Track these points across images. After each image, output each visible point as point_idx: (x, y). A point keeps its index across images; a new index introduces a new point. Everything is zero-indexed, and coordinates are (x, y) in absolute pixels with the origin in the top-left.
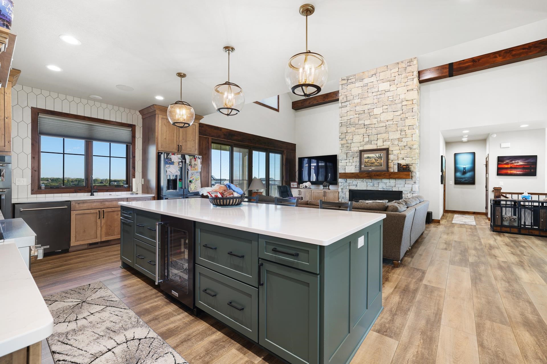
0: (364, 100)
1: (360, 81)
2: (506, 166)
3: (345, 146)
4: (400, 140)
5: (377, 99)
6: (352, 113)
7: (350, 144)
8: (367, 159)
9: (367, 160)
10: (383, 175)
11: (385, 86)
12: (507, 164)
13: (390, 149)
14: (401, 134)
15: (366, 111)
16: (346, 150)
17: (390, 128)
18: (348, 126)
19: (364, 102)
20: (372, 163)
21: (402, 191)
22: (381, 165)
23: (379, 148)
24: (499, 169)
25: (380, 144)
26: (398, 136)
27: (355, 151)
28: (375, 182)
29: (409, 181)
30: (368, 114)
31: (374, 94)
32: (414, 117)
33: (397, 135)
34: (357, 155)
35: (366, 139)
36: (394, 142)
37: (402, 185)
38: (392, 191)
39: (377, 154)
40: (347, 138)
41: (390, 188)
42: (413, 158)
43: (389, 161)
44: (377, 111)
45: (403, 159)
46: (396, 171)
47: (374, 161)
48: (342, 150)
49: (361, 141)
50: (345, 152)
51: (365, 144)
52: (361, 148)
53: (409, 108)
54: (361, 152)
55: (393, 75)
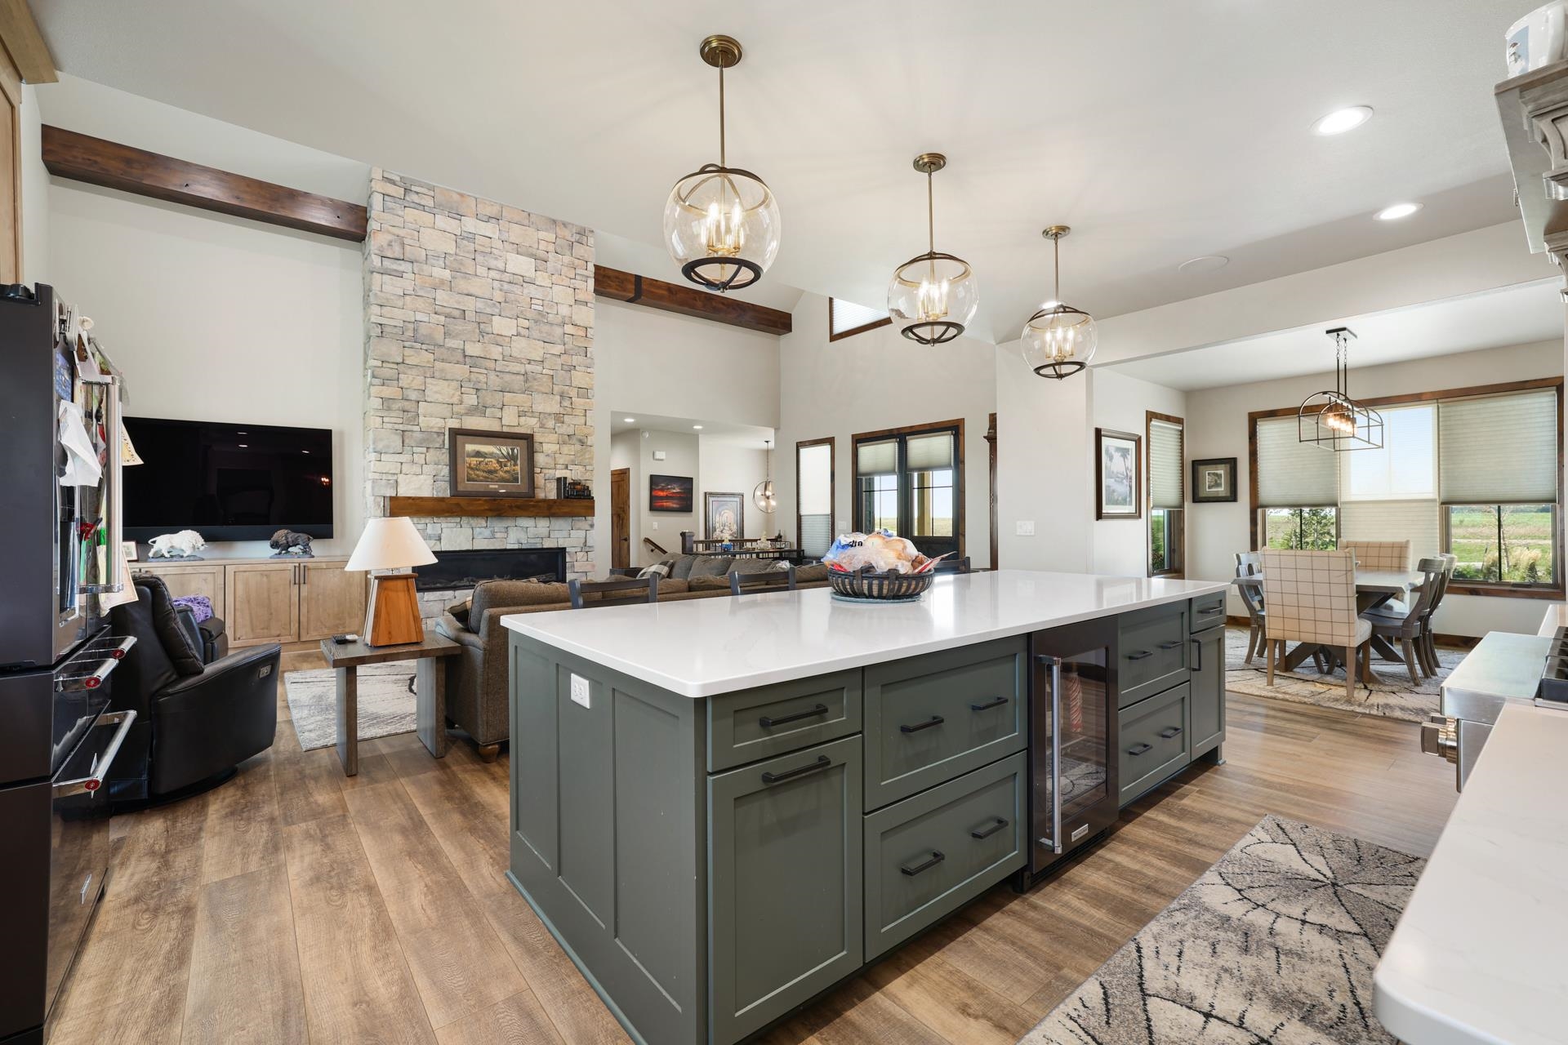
0: (462, 278)
1: (450, 215)
2: (661, 494)
3: (396, 406)
4: (559, 418)
5: (501, 290)
6: (420, 303)
7: (415, 405)
8: (473, 457)
9: (474, 461)
10: (533, 506)
11: (521, 265)
12: (662, 490)
13: (537, 438)
14: (561, 403)
15: (470, 315)
16: (400, 421)
17: (535, 383)
18: (406, 344)
19: (462, 285)
20: (490, 472)
21: (565, 548)
22: (516, 480)
23: (505, 430)
24: (652, 498)
25: (510, 421)
26: (556, 409)
27: (432, 428)
28: (498, 525)
29: (582, 523)
30: (476, 325)
31: (493, 274)
32: (589, 370)
33: (552, 406)
34: (441, 442)
35: (471, 400)
36: (545, 420)
37: (565, 533)
38: (543, 549)
39: (505, 448)
40: (405, 380)
41: (538, 540)
42: (588, 468)
43: (535, 469)
44: (502, 325)
45: (567, 468)
46: (553, 495)
47: (497, 466)
48: (386, 419)
49: (455, 400)
50: (396, 426)
51: (467, 411)
52: (454, 424)
53: (580, 345)
54: (455, 433)
55: (543, 246)
